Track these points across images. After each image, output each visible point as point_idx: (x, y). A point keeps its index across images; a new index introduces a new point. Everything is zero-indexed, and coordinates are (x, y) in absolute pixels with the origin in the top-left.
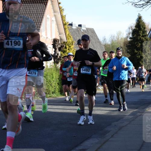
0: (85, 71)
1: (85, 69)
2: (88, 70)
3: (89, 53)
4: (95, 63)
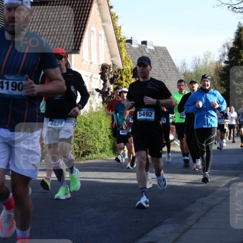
0: (144, 115)
1: (144, 113)
2: (149, 114)
3: (149, 86)
4: (160, 101)
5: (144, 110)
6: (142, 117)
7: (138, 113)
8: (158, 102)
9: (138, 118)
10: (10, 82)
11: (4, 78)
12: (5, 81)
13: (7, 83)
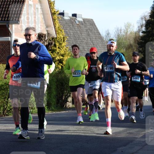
2: (138, 78)
4: (142, 72)
5: (135, 77)
6: (134, 80)
7: (132, 78)
8: (141, 73)
9: (133, 80)
10: (109, 67)
11: (107, 66)
12: (107, 67)
13: (108, 68)
